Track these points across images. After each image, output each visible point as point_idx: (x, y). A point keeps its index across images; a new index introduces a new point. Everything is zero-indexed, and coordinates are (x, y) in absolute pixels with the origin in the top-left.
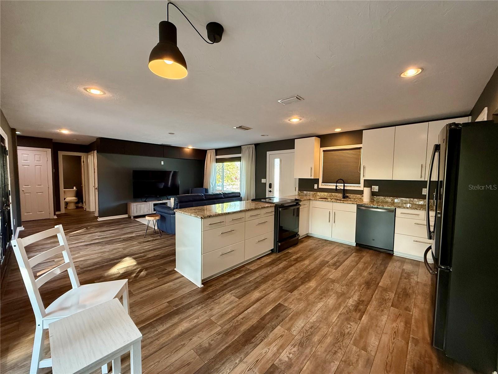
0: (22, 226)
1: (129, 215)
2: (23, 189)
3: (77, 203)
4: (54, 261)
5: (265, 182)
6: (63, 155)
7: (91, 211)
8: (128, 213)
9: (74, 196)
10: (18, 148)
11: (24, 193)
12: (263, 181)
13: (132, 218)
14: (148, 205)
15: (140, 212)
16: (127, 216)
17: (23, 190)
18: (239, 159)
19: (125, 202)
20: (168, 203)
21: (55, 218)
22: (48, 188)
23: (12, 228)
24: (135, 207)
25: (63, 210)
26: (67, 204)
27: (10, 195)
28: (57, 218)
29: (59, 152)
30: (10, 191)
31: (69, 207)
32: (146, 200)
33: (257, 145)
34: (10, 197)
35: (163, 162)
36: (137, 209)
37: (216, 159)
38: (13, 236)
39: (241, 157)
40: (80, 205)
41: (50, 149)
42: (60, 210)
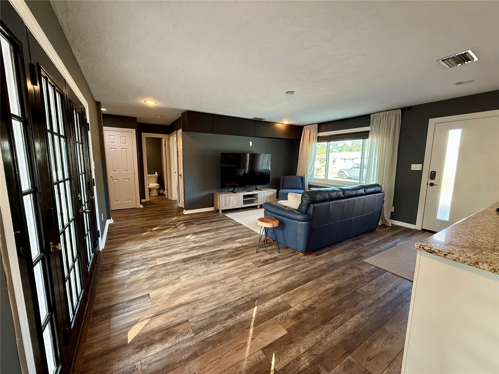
0: (111, 218)
1: (215, 208)
2: (111, 175)
3: (159, 189)
4: (148, 295)
5: (421, 169)
6: (146, 137)
7: (173, 200)
8: (215, 205)
9: (156, 182)
10: (104, 128)
11: (113, 180)
12: (415, 167)
13: (220, 212)
14: (238, 196)
15: (229, 206)
16: (214, 210)
17: (111, 177)
18: (365, 135)
19: (210, 192)
20: (259, 195)
21: (141, 207)
22: (134, 174)
23: (99, 229)
24: (224, 198)
25: (147, 199)
26: (150, 190)
27: (94, 185)
28: (143, 207)
29: (142, 133)
30: (93, 179)
31: (152, 193)
32: (234, 190)
33: (405, 110)
34: (95, 187)
35: (251, 142)
36: (225, 202)
37: (318, 137)
38: (100, 238)
39: (368, 132)
40: (161, 191)
41: (135, 130)
42: (144, 198)
